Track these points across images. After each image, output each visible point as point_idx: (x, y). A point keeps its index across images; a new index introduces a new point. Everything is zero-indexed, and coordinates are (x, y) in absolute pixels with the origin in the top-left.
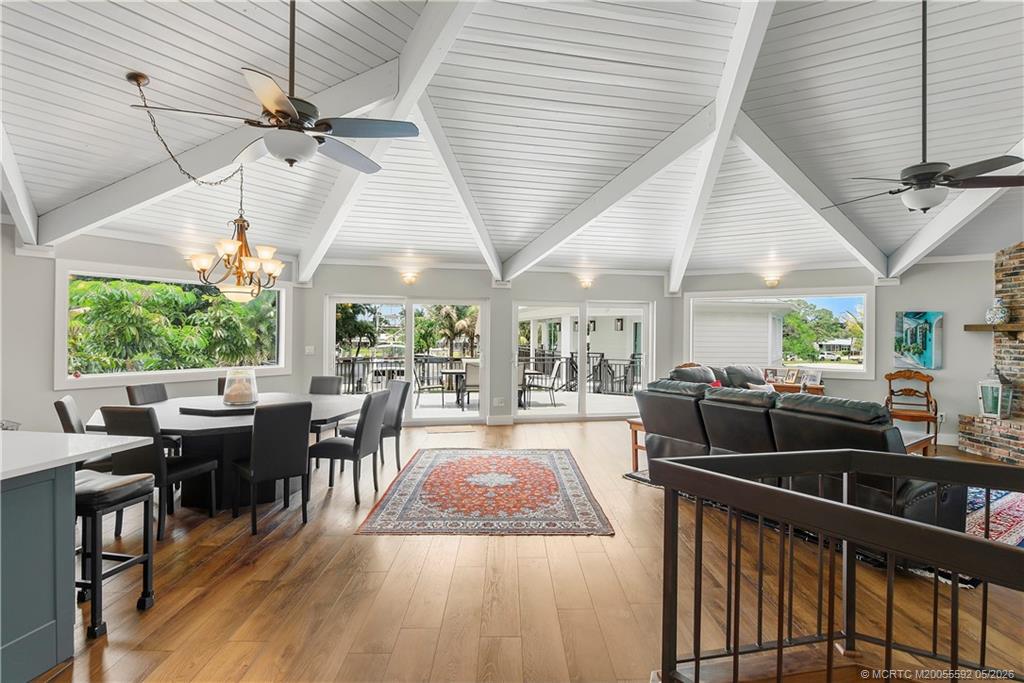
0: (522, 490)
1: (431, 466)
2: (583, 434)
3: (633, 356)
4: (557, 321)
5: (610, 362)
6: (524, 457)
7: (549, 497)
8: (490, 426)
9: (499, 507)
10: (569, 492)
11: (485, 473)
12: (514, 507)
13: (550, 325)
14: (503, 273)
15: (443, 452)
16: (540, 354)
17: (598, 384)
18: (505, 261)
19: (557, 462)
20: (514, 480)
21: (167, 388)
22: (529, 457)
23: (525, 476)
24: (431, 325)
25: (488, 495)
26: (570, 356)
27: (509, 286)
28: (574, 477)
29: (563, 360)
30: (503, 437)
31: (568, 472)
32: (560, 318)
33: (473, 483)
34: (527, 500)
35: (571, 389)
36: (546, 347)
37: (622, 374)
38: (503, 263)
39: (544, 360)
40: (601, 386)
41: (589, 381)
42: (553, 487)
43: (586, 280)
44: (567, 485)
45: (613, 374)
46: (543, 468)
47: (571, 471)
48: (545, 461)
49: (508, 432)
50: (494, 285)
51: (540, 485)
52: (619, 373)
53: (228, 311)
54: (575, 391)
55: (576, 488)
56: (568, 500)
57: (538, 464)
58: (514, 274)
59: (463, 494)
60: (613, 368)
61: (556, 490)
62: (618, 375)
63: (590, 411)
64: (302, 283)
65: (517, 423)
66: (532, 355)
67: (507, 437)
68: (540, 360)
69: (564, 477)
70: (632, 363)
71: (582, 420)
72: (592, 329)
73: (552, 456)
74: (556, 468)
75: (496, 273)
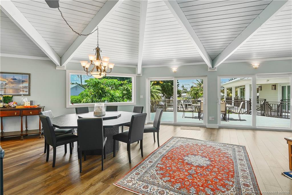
0: (211, 172)
1: (173, 147)
2: (254, 137)
3: (282, 100)
4: (244, 87)
5: (269, 103)
6: (219, 147)
7: (227, 182)
8: (207, 128)
9: (192, 184)
10: (241, 180)
11: (195, 155)
12: (202, 186)
13: (241, 89)
14: (213, 64)
15: (182, 139)
16: (236, 99)
17: (263, 112)
18: (213, 59)
19: (237, 153)
20: (208, 163)
21: (89, 109)
22: (221, 148)
23: (215, 161)
24: (198, 90)
25: (190, 171)
26: (249, 100)
27: (216, 70)
28: (246, 167)
29: (246, 102)
30: (211, 134)
31: (243, 162)
32: (245, 86)
33: (186, 161)
34: (212, 182)
35: (249, 113)
36: (239, 97)
37: (276, 108)
38: (213, 61)
39: (238, 102)
40: (264, 113)
41: (259, 110)
42: (231, 174)
43: (256, 64)
44: (241, 174)
45: (271, 108)
46: (227, 157)
47: (244, 162)
48: (230, 152)
49: (215, 132)
50: (209, 70)
51: (223, 170)
52: (275, 107)
53: (127, 86)
54: (251, 114)
55: (247, 178)
56: (240, 189)
57: (225, 153)
58: (218, 65)
59: (178, 168)
60: (271, 105)
61: (233, 176)
62: (274, 108)
63: (258, 125)
64: (139, 75)
65: (220, 128)
66: (233, 99)
67: (214, 134)
68: (237, 101)
69: (239, 166)
70: (281, 103)
71: (254, 129)
72: (260, 89)
73: (234, 149)
74: (235, 158)
75: (209, 65)
